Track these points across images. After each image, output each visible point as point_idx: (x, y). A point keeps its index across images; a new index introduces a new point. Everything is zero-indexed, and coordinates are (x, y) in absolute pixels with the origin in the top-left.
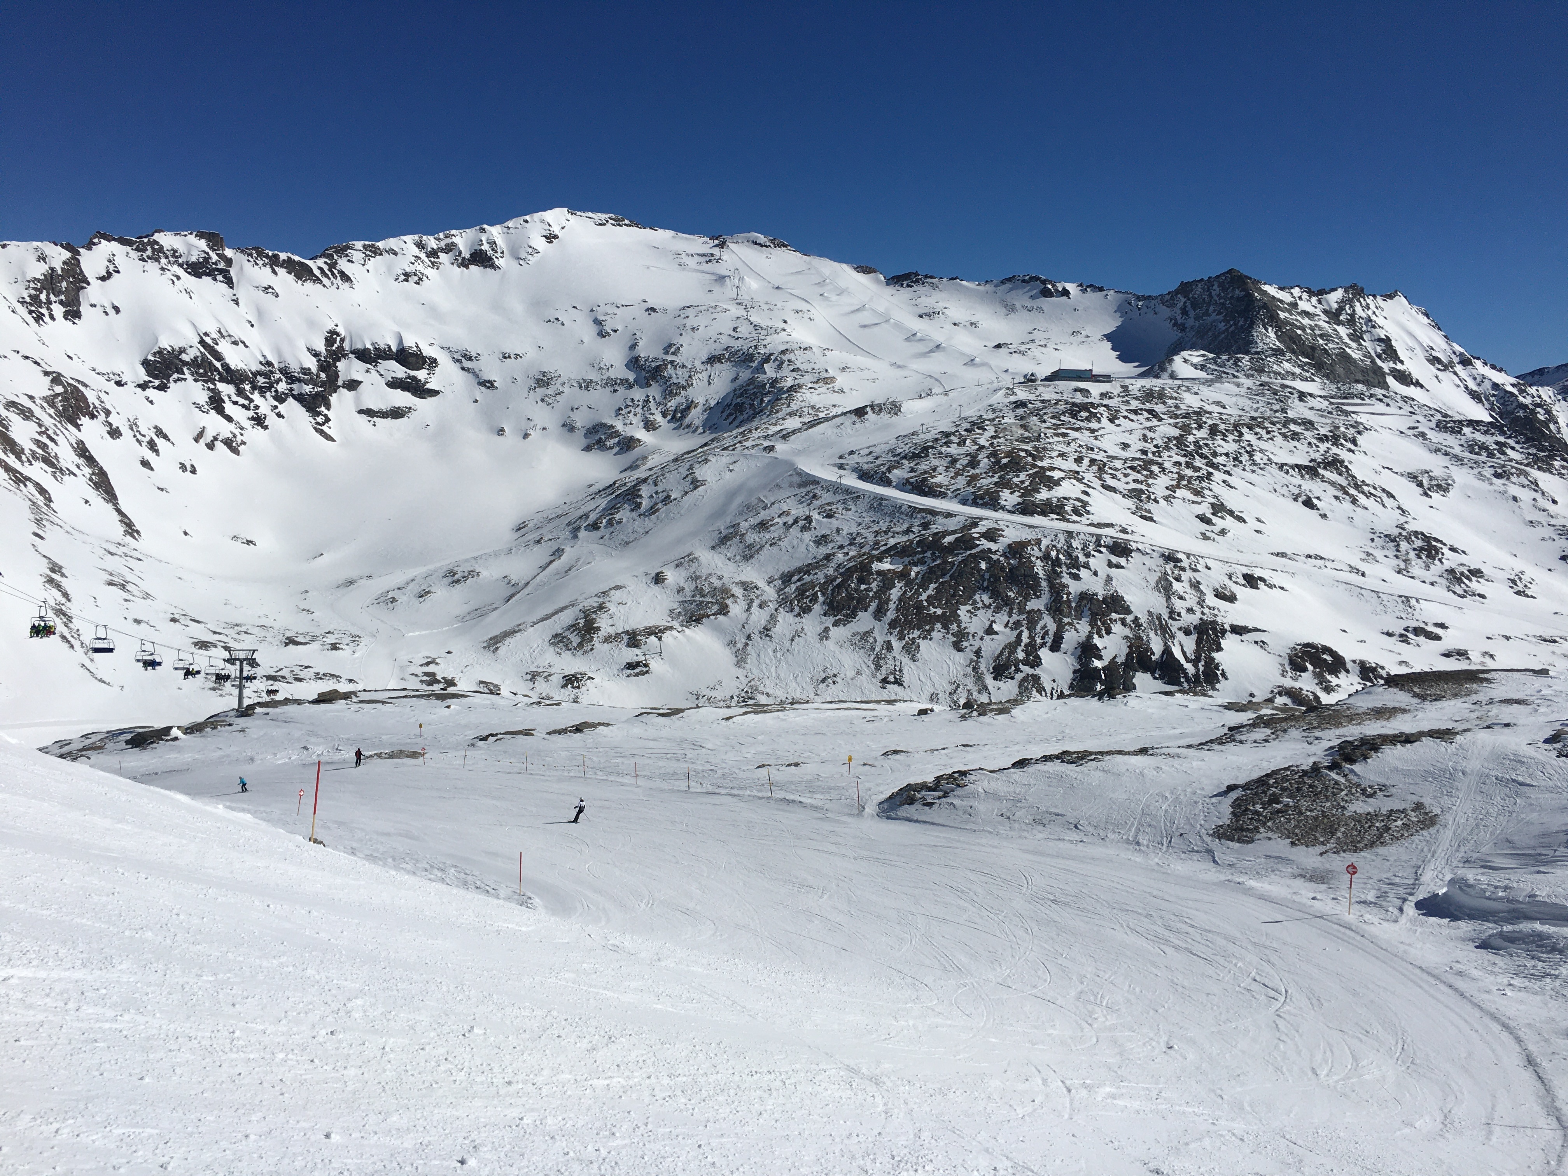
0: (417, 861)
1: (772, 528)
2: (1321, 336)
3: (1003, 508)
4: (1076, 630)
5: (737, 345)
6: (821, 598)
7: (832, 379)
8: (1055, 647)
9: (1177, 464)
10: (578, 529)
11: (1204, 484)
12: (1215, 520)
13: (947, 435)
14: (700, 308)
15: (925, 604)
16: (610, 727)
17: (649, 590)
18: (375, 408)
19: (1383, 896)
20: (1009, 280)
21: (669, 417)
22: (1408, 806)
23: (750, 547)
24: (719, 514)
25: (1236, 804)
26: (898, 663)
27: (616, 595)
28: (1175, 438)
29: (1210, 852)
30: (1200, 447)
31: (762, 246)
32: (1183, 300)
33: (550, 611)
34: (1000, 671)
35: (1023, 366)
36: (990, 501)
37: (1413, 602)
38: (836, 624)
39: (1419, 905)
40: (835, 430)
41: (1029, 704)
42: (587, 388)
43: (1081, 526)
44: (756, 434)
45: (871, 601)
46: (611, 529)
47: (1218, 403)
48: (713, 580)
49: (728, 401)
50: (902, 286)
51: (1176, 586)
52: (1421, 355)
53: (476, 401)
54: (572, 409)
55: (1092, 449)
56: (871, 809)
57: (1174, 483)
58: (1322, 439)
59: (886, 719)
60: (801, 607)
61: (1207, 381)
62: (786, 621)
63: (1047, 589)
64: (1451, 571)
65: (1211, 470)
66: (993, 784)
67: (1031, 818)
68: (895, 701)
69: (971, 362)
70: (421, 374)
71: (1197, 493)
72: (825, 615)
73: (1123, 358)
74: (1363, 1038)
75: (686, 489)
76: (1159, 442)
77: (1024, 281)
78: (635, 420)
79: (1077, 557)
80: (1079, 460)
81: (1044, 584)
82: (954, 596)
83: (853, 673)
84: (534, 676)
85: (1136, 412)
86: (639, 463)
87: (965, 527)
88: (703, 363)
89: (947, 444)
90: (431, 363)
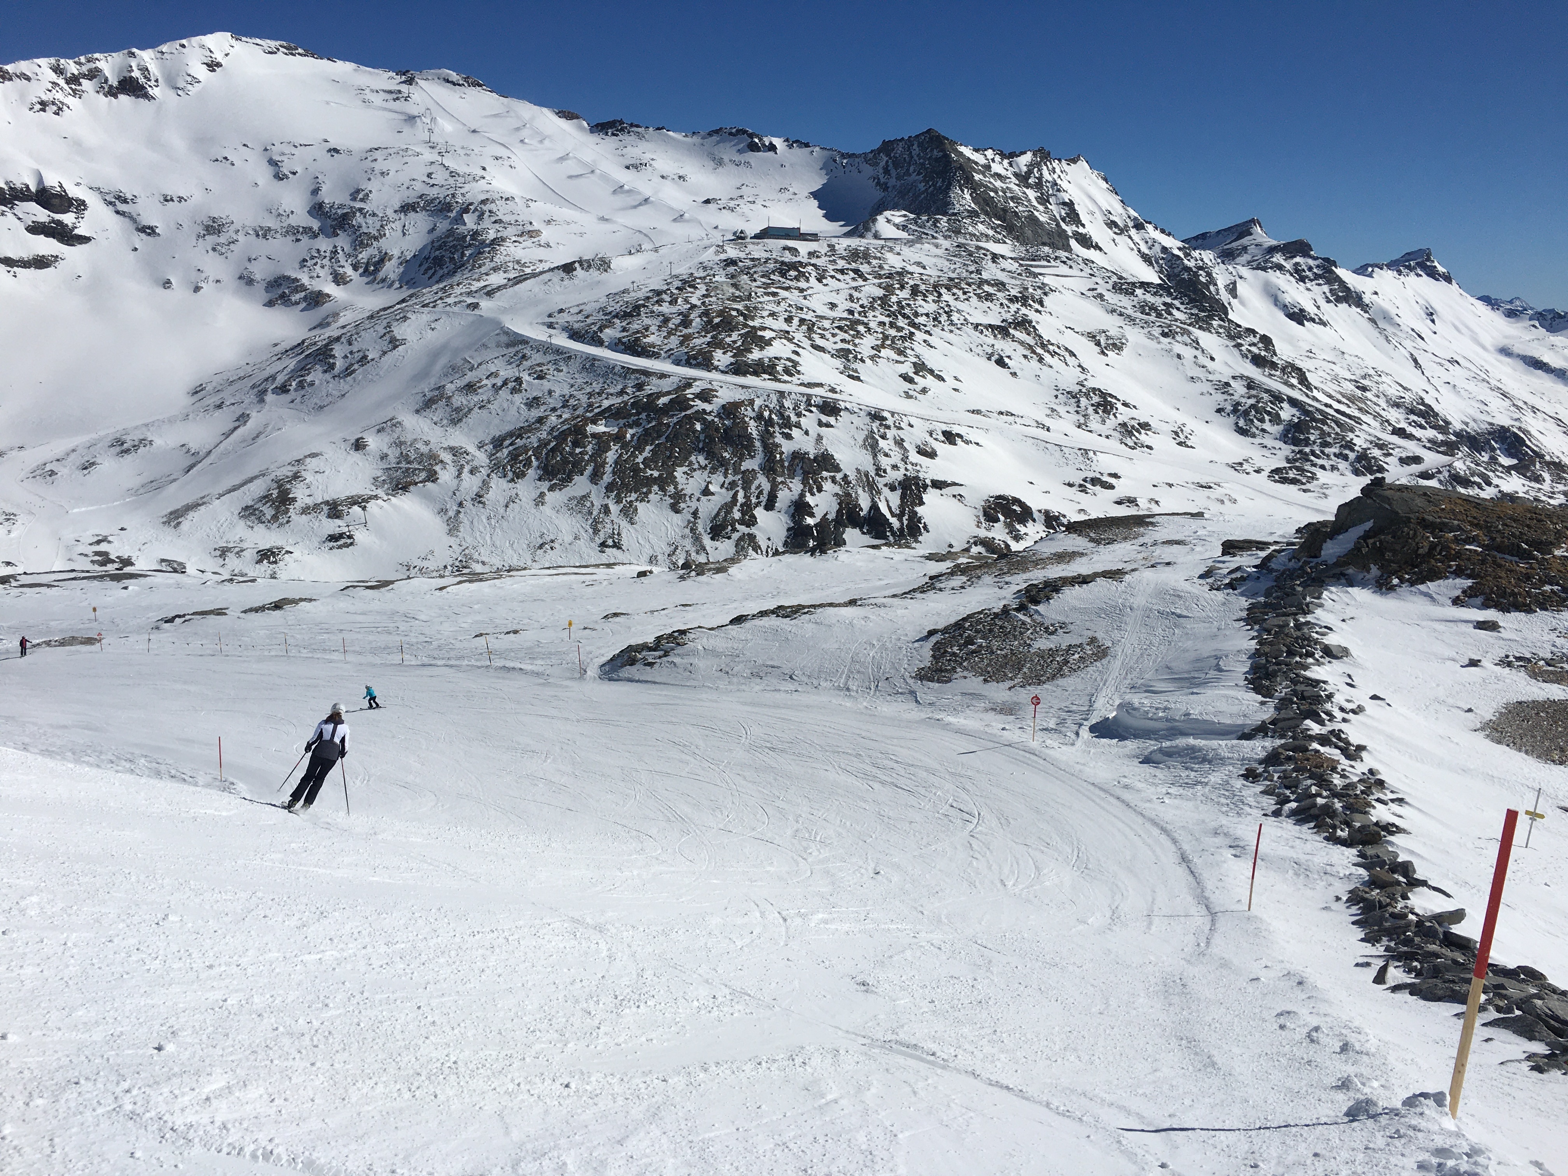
0: (101, 753)
1: (480, 391)
2: (1012, 198)
3: (716, 368)
4: (789, 489)
5: (433, 192)
6: (535, 463)
7: (538, 233)
8: (770, 506)
9: (881, 324)
10: (265, 391)
11: (907, 344)
12: (917, 379)
13: (658, 293)
14: (389, 151)
15: (642, 466)
16: (313, 603)
17: (349, 457)
18: (14, 256)
19: (1062, 722)
20: (717, 132)
21: (361, 270)
22: (1084, 640)
23: (458, 410)
24: (422, 375)
25: (936, 648)
26: (616, 527)
27: (312, 463)
28: (880, 298)
29: (913, 693)
30: (903, 308)
31: (454, 84)
32: (885, 159)
33: (237, 482)
34: (717, 531)
35: (732, 222)
36: (703, 361)
37: (1091, 454)
38: (551, 489)
39: (1092, 729)
40: (543, 287)
41: (745, 562)
42: (265, 236)
43: (791, 386)
44: (458, 290)
45: (586, 465)
46: (302, 392)
47: (918, 264)
48: (419, 445)
49: (426, 253)
50: (607, 134)
51: (882, 443)
52: (1100, 218)
53: (136, 249)
54: (249, 260)
55: (802, 309)
56: (593, 672)
57: (879, 343)
58: (1013, 300)
59: (605, 583)
60: (514, 472)
61: (908, 241)
62: (499, 487)
63: (761, 449)
64: (1124, 425)
65: (912, 330)
66: (712, 641)
67: (749, 672)
68: (614, 564)
69: (680, 218)
70: (68, 218)
71: (901, 353)
72: (540, 479)
73: (830, 216)
74: (1046, 850)
75: (385, 349)
76: (864, 302)
77: (731, 134)
78: (322, 273)
79: (789, 417)
80: (788, 320)
81: (758, 444)
82: (669, 457)
83: (571, 538)
84: (224, 552)
85: (842, 271)
86: (330, 320)
87: (679, 387)
88: (395, 211)
89: (659, 302)
90: (79, 205)
